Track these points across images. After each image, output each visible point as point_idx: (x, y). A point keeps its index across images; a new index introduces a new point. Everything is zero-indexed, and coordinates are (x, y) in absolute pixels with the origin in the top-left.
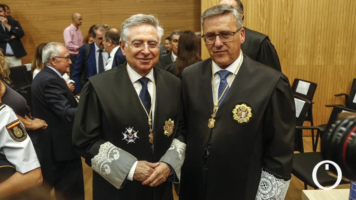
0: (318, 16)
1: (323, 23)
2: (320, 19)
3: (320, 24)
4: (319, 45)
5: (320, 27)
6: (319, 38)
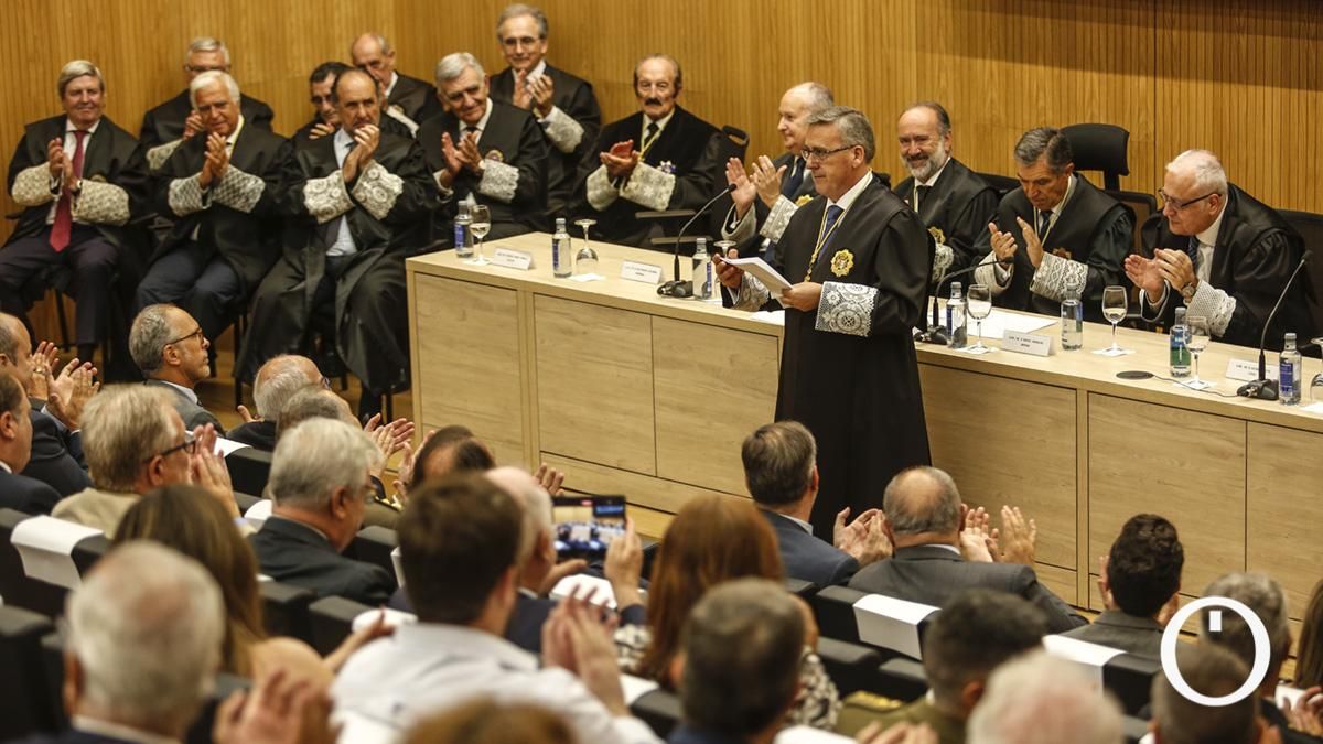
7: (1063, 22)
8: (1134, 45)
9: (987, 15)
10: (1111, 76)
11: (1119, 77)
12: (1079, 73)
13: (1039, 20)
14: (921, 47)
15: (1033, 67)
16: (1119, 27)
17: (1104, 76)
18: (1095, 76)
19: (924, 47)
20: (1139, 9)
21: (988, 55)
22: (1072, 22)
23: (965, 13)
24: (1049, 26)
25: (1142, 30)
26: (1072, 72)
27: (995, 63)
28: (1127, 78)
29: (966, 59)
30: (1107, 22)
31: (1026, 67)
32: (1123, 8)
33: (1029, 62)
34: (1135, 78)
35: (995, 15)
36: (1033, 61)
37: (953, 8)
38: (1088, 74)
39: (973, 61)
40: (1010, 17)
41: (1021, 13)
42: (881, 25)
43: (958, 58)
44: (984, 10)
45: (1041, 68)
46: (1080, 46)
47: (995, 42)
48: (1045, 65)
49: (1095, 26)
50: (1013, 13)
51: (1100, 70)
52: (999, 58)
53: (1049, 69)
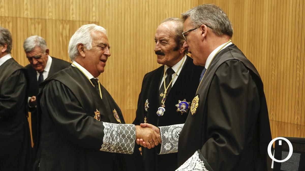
0: (126, 57)
1: (131, 64)
2: (129, 61)
3: (128, 65)
4: (128, 87)
5: (128, 69)
6: (129, 80)
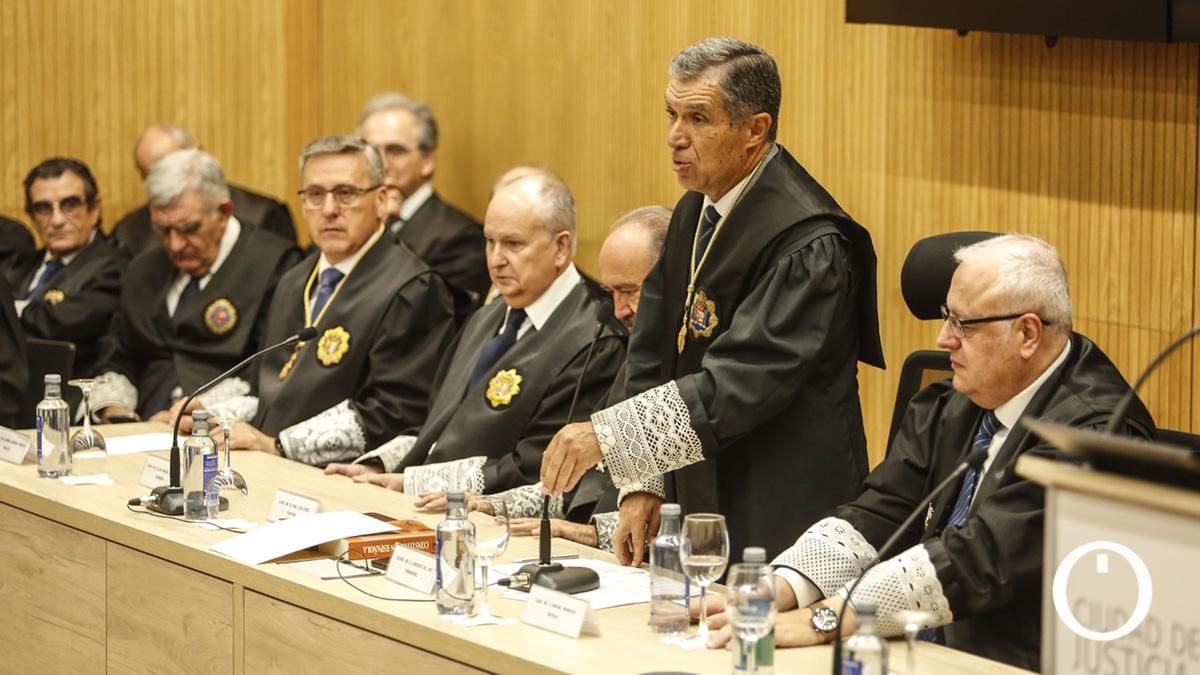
7: (1075, 117)
8: (1169, 157)
9: (977, 108)
10: (1137, 212)
11: (1147, 214)
12: (1094, 207)
13: (1045, 115)
14: (891, 168)
15: (1034, 198)
16: (1149, 124)
17: (1127, 212)
18: (1115, 211)
19: (896, 165)
20: (1176, 92)
21: (976, 179)
22: (1086, 118)
23: (949, 106)
24: (1056, 124)
25: (1180, 127)
26: (1085, 206)
27: (985, 192)
28: (1158, 215)
29: (947, 186)
30: (1133, 117)
31: (1025, 198)
32: (1155, 90)
33: (1029, 191)
34: (1168, 215)
35: (987, 108)
36: (1033, 189)
37: (935, 98)
38: (1106, 209)
39: (957, 188)
40: (1006, 110)
41: (1020, 106)
42: (843, 132)
43: (937, 185)
44: (972, 102)
45: (1044, 200)
46: (1096, 164)
47: (985, 153)
48: (1049, 194)
49: (1117, 122)
50: (1010, 105)
51: (1121, 204)
52: (990, 185)
53: (1054, 201)
